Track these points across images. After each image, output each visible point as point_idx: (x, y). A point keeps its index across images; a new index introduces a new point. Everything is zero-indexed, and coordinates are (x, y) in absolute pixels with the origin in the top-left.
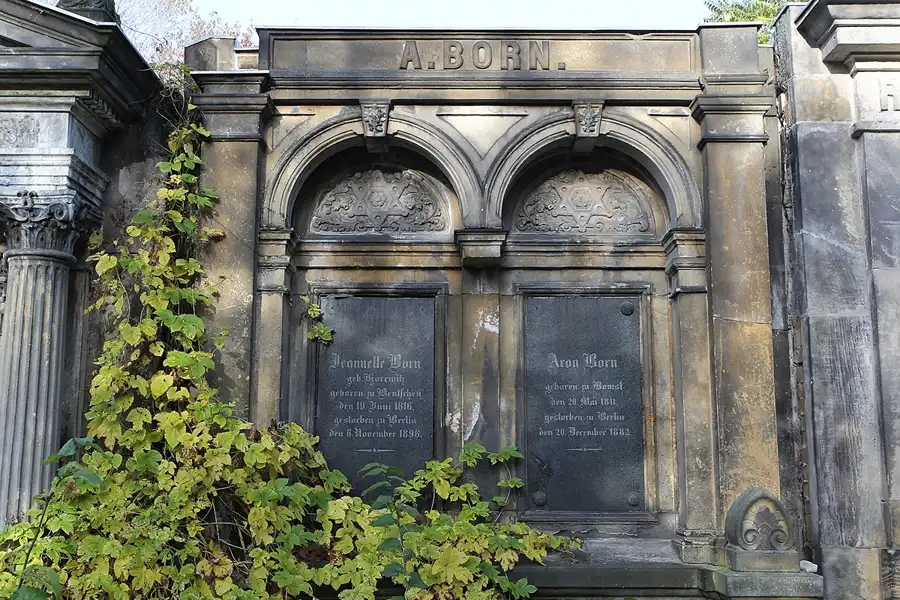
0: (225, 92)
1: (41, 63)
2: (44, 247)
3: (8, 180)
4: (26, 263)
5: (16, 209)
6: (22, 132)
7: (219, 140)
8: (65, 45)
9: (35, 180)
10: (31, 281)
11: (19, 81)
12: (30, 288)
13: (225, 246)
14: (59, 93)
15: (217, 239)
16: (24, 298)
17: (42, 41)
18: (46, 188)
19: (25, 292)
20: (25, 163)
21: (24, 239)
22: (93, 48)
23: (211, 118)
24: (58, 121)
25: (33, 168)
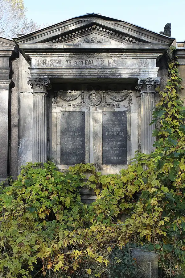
0: (182, 53)
1: (156, 47)
2: (152, 90)
3: (144, 75)
4: (149, 94)
5: (146, 82)
6: (145, 63)
7: (181, 65)
8: (160, 43)
9: (150, 75)
10: (150, 98)
11: (148, 51)
12: (150, 100)
13: (184, 91)
14: (155, 54)
15: (183, 89)
16: (149, 102)
17: (155, 42)
18: (154, 77)
19: (149, 101)
20: (148, 71)
21: (148, 89)
22: (168, 44)
23: (179, 60)
24: (154, 61)
25: (149, 72)
